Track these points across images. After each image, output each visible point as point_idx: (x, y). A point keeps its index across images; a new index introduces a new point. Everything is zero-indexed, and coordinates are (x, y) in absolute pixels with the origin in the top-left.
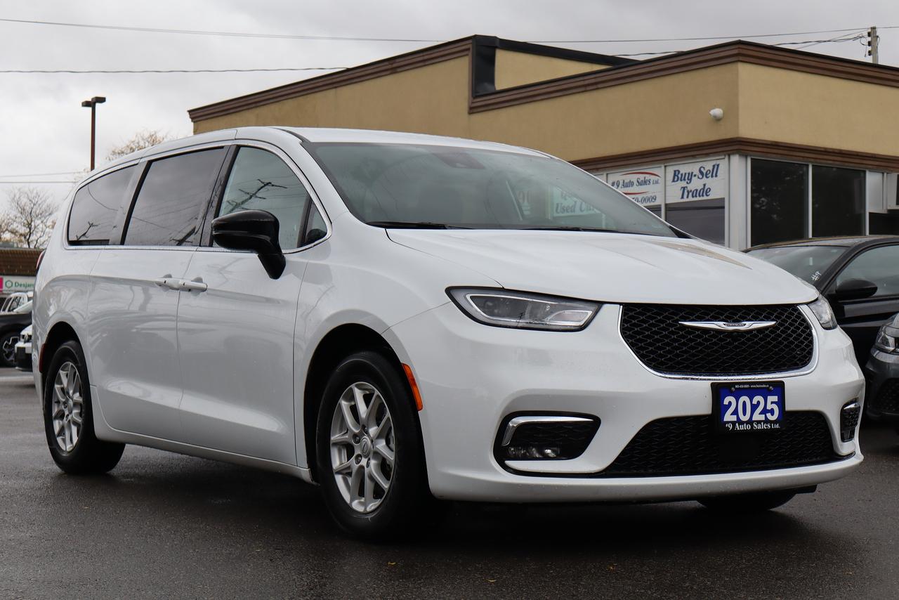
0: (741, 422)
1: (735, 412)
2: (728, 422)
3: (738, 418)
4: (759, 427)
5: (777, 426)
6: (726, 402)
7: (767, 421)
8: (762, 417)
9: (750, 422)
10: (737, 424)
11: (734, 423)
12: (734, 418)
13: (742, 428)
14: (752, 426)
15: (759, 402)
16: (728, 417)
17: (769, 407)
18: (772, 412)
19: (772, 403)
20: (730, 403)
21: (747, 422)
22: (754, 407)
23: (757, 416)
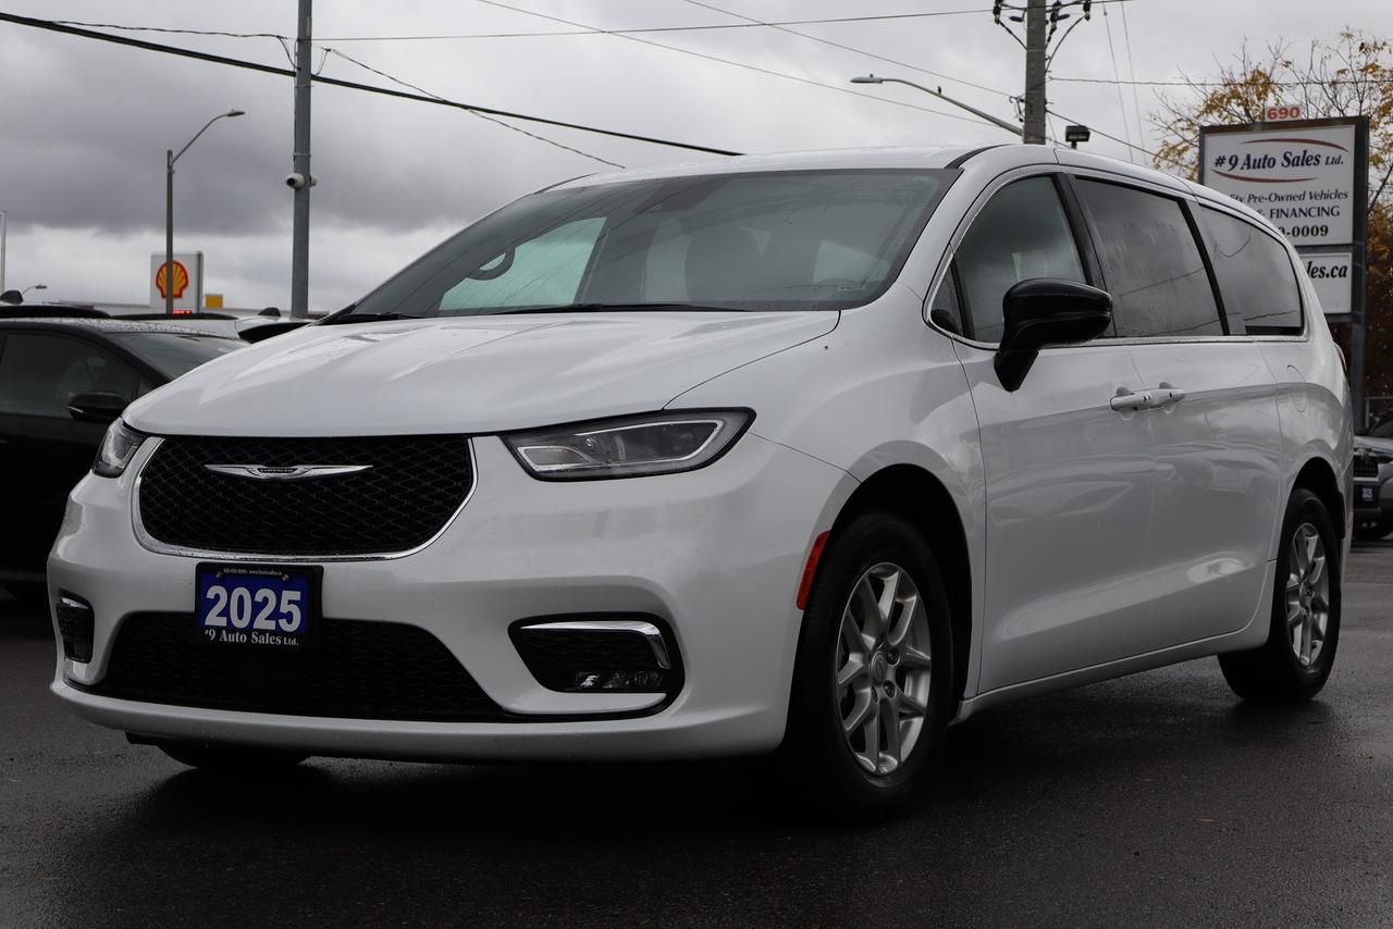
0: (231, 628)
1: (225, 613)
2: (210, 627)
3: (229, 621)
4: (262, 641)
5: (294, 642)
6: (211, 594)
7: (278, 632)
8: (271, 625)
9: (249, 630)
10: (224, 632)
11: (219, 629)
12: (223, 622)
13: (232, 638)
14: (249, 637)
15: (266, 600)
16: (213, 619)
17: (284, 609)
18: (289, 617)
19: (290, 602)
20: (217, 597)
21: (242, 631)
22: (258, 608)
23: (262, 622)
